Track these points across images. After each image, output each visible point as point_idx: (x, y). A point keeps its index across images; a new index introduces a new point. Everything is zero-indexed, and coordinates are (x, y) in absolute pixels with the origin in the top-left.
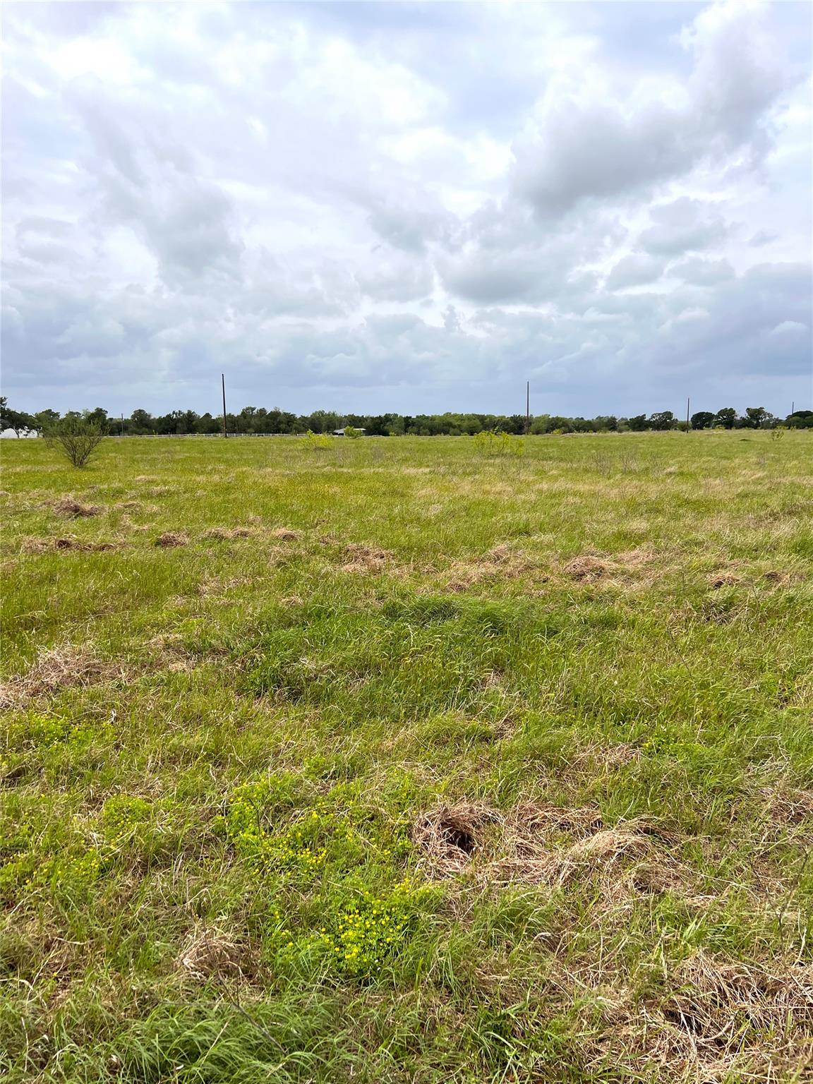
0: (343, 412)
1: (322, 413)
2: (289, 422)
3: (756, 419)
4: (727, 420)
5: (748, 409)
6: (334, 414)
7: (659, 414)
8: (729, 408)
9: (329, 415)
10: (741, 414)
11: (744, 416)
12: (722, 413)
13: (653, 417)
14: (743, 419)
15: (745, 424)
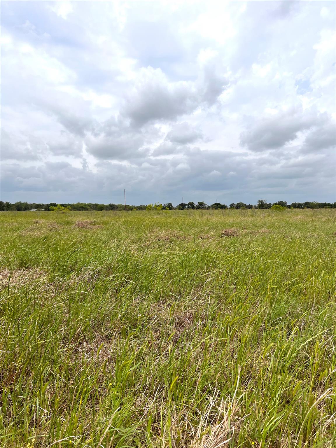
0: (30, 202)
1: (20, 202)
2: (8, 206)
3: (201, 205)
4: (192, 206)
5: (198, 202)
6: (26, 203)
7: (167, 204)
8: (192, 202)
9: (24, 203)
10: (196, 204)
11: (197, 205)
12: (190, 203)
13: (165, 205)
14: (197, 206)
15: (198, 208)
